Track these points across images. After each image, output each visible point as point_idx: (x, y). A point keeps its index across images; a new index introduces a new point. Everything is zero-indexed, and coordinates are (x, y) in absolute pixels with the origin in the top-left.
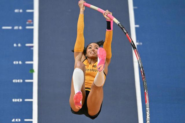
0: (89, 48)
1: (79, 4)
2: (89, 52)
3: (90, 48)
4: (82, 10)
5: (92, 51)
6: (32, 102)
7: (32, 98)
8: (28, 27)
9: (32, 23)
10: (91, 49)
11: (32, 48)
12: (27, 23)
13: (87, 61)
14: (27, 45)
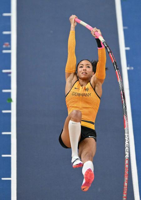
0: (80, 67)
1: (70, 19)
2: (81, 72)
3: (82, 67)
4: (73, 26)
5: (84, 71)
6: (10, 136)
7: (10, 131)
8: (4, 51)
9: (9, 46)
10: (82, 69)
11: (9, 75)
12: (4, 46)
13: (79, 83)
14: (4, 71)
